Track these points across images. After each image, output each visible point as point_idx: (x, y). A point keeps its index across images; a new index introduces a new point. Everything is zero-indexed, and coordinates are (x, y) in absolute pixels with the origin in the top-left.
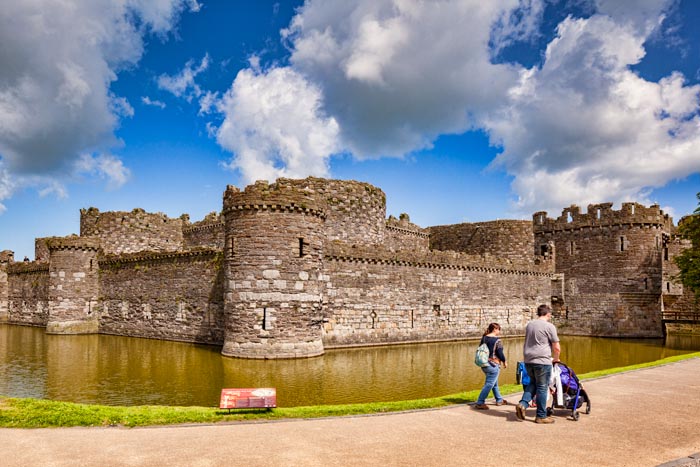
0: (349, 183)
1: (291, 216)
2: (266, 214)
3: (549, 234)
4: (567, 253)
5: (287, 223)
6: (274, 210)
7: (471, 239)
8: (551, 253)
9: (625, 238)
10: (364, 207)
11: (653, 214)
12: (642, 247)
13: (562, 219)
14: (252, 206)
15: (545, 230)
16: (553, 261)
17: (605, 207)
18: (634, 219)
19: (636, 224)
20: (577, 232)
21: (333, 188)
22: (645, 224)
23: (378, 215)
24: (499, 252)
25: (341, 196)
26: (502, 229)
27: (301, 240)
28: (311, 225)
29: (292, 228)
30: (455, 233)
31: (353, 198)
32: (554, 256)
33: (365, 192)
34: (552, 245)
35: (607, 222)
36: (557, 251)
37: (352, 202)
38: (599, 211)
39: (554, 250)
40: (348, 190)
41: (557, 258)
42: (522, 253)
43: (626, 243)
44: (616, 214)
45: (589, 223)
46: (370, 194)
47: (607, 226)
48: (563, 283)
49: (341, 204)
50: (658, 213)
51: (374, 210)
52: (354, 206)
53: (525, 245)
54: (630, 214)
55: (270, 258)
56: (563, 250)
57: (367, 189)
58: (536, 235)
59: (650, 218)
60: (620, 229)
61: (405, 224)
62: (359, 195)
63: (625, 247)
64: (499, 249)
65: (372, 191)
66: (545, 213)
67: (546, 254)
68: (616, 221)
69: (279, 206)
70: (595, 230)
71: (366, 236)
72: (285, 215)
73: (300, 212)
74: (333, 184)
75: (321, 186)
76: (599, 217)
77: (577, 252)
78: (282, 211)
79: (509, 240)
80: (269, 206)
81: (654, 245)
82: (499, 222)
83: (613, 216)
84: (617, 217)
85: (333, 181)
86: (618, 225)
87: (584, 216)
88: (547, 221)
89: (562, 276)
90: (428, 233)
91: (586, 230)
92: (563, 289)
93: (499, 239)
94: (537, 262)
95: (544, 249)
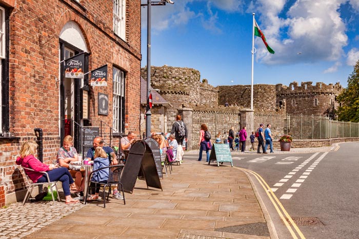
0: (184, 69)
1: (180, 96)
2: (170, 95)
3: (283, 96)
4: (291, 106)
5: (178, 99)
6: (173, 93)
7: (243, 95)
8: (284, 106)
9: (317, 100)
10: (191, 81)
11: (330, 88)
12: (325, 104)
13: (289, 88)
14: (164, 92)
15: (282, 93)
16: (285, 110)
17: (309, 83)
18: (321, 91)
19: (322, 93)
20: (296, 95)
21: (176, 72)
22: (326, 93)
23: (197, 85)
24: (258, 102)
25: (180, 76)
26: (260, 90)
27: (183, 105)
28: (186, 99)
29: (180, 100)
30: (233, 91)
31: (186, 77)
32: (285, 107)
33: (192, 74)
34: (285, 102)
35: (309, 91)
36: (287, 105)
37: (186, 79)
38: (306, 85)
39: (285, 104)
40: (184, 73)
41: (287, 108)
42: (270, 103)
43: (318, 102)
44: (314, 87)
45: (301, 91)
46: (194, 74)
47: (310, 93)
48: (289, 121)
49: (180, 80)
50: (332, 87)
51: (196, 83)
52: (187, 81)
53: (273, 99)
54: (319, 88)
55: (172, 112)
56: (290, 104)
57: (193, 72)
58: (277, 95)
59: (328, 90)
60: (315, 95)
61: (206, 85)
62: (189, 75)
63: (317, 104)
64: (258, 101)
65: (195, 73)
66: (281, 85)
67: (282, 106)
68: (314, 91)
69: (175, 92)
70: (304, 95)
71: (192, 96)
72: (177, 95)
73: (182, 94)
74: (176, 70)
75: (170, 71)
76: (306, 88)
77: (296, 105)
78: (176, 94)
79: (264, 96)
80: (172, 92)
81: (330, 103)
82: (259, 85)
83: (312, 88)
84: (314, 89)
85: (176, 68)
86: (314, 93)
87: (299, 87)
88: (282, 89)
89: (289, 118)
90: (217, 90)
91: (301, 95)
92: (289, 124)
93: (258, 95)
94: (277, 110)
95: (281, 103)
